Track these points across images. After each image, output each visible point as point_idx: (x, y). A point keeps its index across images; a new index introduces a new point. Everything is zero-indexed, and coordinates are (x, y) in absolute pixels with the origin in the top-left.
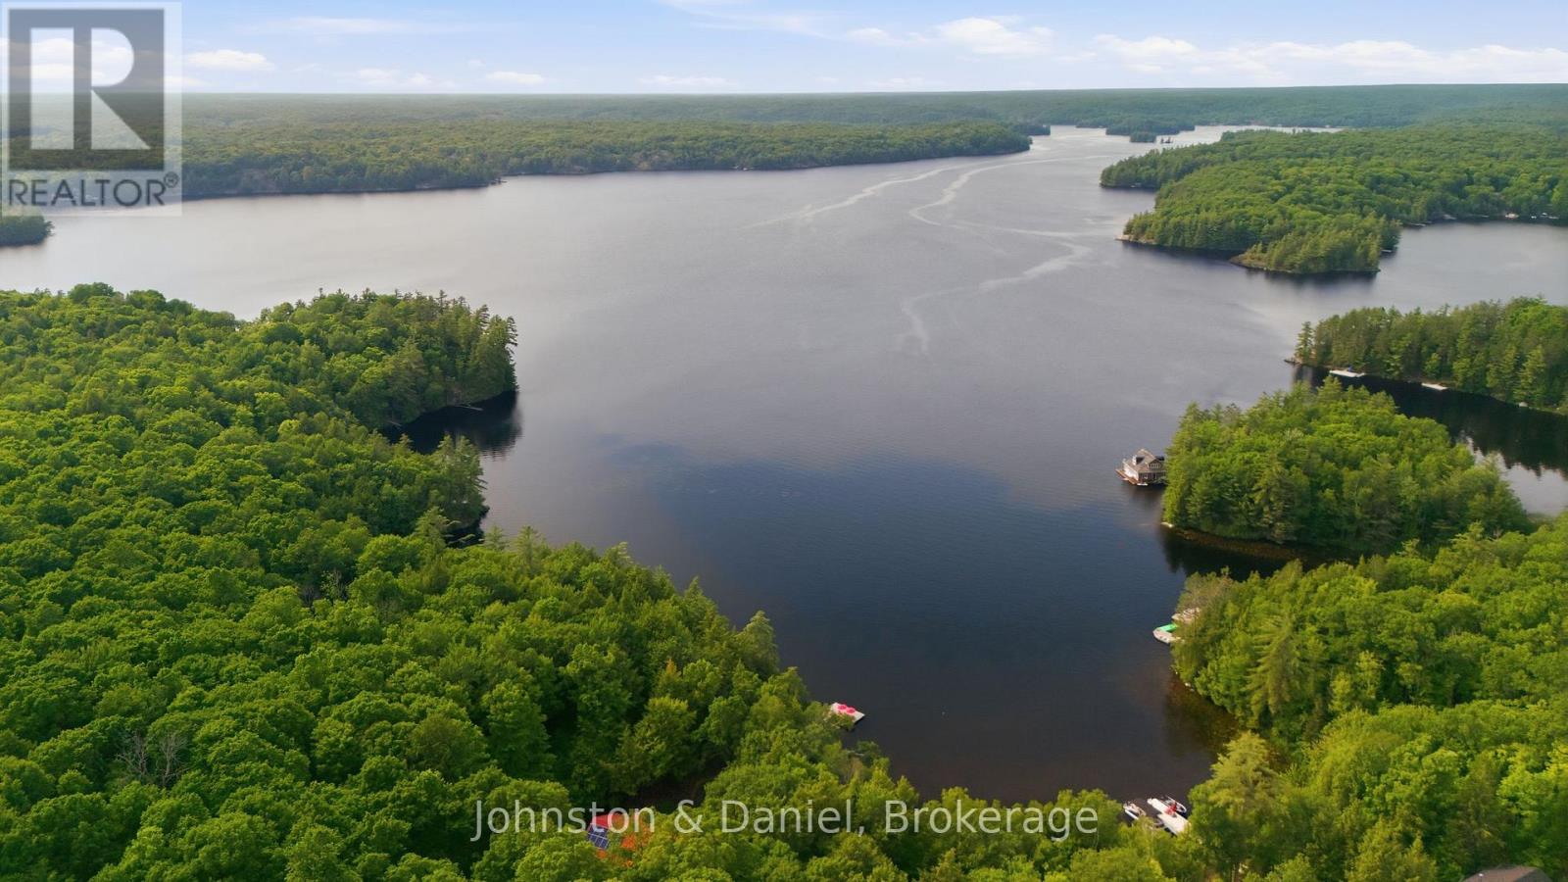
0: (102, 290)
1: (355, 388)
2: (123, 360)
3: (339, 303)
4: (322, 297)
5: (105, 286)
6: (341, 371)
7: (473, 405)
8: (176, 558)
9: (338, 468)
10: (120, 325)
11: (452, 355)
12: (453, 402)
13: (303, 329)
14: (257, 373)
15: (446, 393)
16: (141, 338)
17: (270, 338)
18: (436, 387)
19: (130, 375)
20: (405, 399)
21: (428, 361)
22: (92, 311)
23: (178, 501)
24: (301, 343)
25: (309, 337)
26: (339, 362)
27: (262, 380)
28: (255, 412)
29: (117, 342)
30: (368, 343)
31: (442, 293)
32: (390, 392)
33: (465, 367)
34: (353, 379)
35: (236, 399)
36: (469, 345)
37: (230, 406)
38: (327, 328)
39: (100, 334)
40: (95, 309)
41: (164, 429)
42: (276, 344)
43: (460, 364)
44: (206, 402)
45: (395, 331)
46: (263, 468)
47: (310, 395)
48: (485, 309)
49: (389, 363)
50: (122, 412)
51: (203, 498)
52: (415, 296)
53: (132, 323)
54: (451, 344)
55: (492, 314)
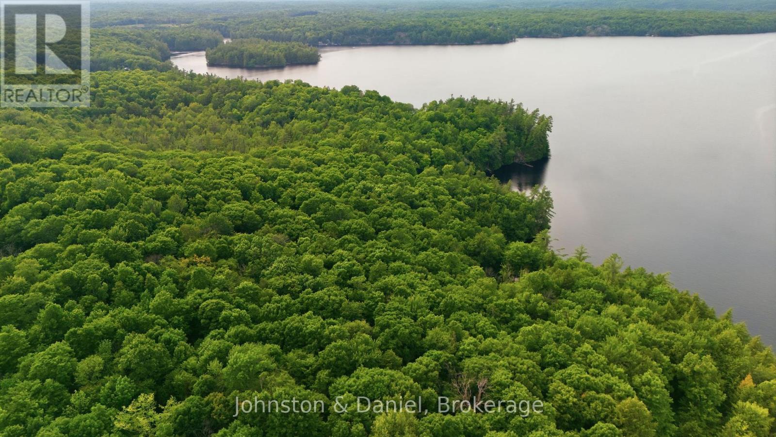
0: (354, 89)
1: (474, 149)
2: (371, 125)
3: (461, 103)
4: (452, 99)
5: (356, 87)
6: (467, 139)
7: (527, 163)
8: (422, 240)
9: (482, 196)
10: (364, 107)
11: (519, 134)
12: (517, 161)
13: (447, 116)
14: (430, 137)
15: (515, 156)
16: (373, 115)
17: (431, 120)
18: (512, 152)
19: (375, 134)
20: (496, 158)
21: (508, 138)
22: (352, 99)
23: (413, 206)
24: (446, 123)
25: (450, 120)
26: (466, 135)
27: (432, 141)
28: (431, 158)
29: (364, 115)
30: (479, 125)
31: (512, 100)
32: (490, 153)
33: (526, 142)
34: (472, 144)
35: (423, 151)
36: (529, 130)
37: (420, 154)
38: (458, 116)
39: (356, 111)
40: (354, 98)
41: (395, 164)
42: (436, 123)
43: (523, 140)
44: (410, 151)
45: (492, 120)
46: (447, 192)
47: (454, 152)
48: (537, 110)
49: (491, 138)
50: (377, 153)
51: (423, 206)
52: (497, 101)
53: (369, 106)
54: (519, 129)
55: (541, 114)
